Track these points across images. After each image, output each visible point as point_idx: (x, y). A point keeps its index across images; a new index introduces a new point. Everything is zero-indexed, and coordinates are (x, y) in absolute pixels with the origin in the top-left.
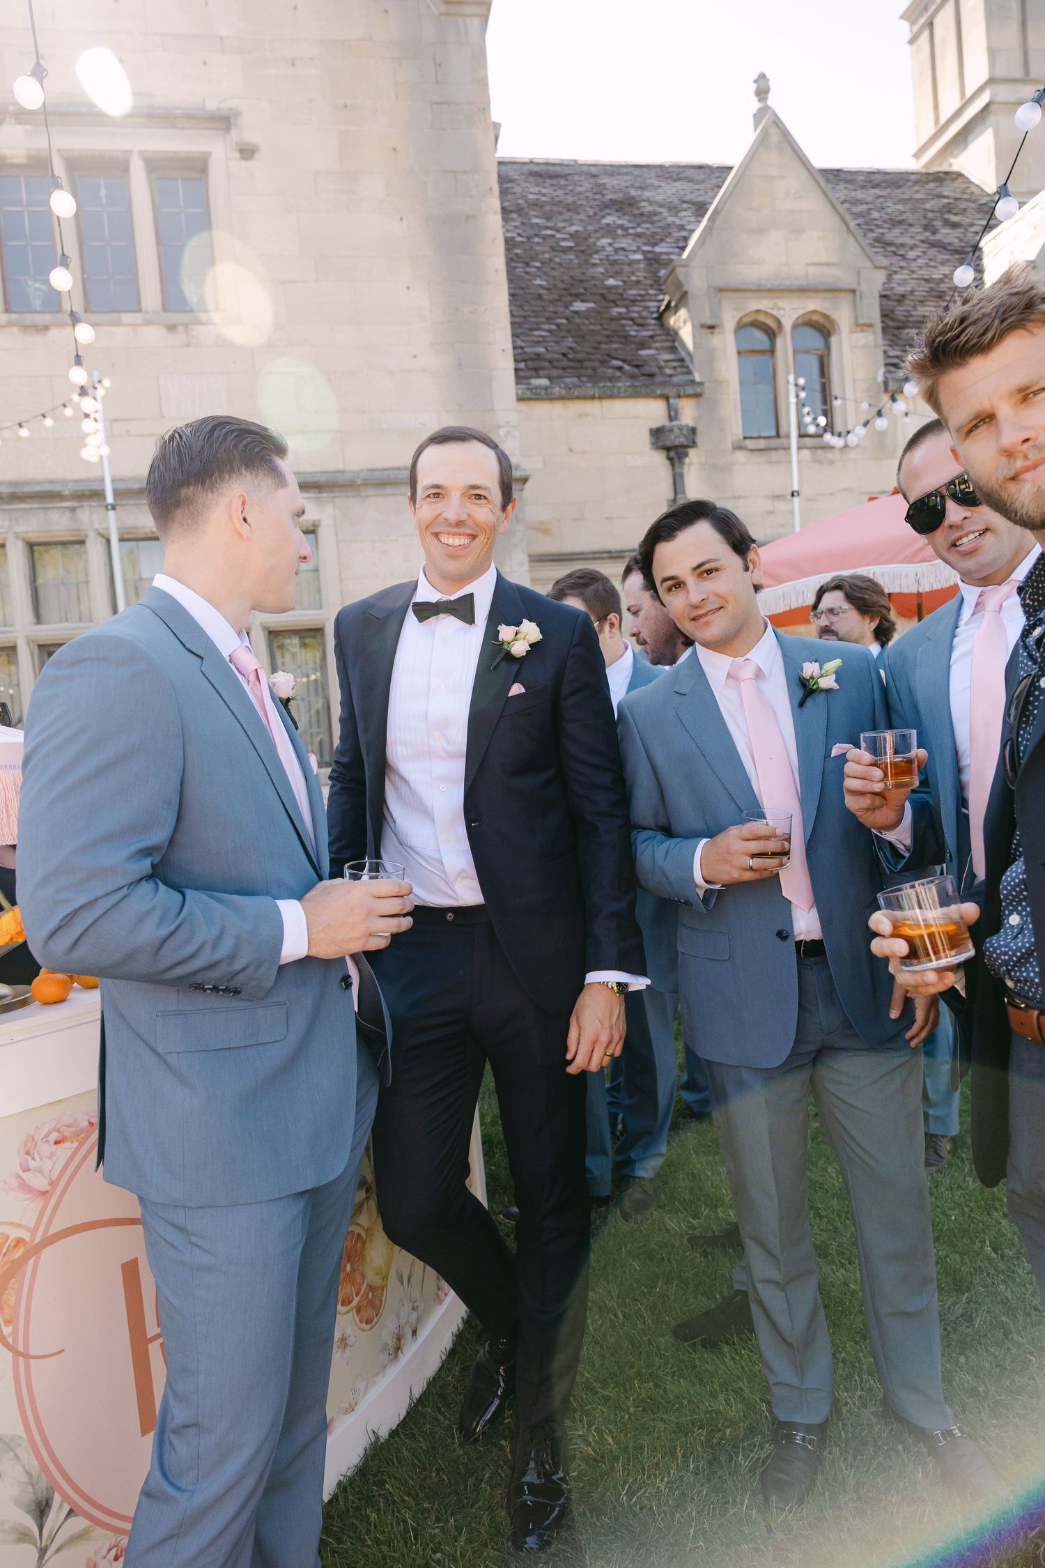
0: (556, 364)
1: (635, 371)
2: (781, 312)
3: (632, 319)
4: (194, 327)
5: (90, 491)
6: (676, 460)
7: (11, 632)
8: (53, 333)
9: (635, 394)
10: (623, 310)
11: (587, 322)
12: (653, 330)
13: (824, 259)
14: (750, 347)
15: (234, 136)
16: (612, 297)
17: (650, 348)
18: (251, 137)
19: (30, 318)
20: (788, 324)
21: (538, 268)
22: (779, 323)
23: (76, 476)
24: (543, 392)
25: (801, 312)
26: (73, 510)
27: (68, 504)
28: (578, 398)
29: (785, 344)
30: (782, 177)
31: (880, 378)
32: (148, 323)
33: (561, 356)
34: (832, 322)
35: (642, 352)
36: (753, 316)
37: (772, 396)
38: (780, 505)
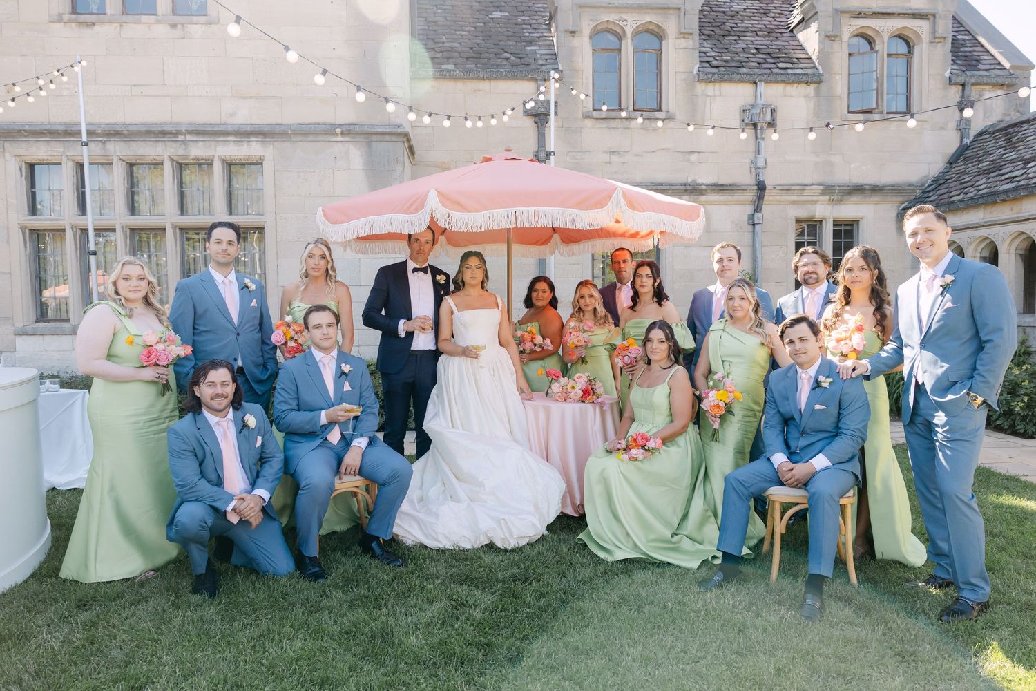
0: (462, 54)
1: (518, 61)
2: (625, 23)
3: (530, 25)
4: (188, 26)
5: (114, 131)
6: (539, 124)
7: (62, 220)
8: (97, 27)
9: (513, 77)
10: (526, 18)
11: (498, 26)
12: (542, 33)
14: (604, 47)
16: (522, 9)
17: (535, 46)
19: (83, 18)
20: (629, 31)
22: (623, 30)
23: (107, 121)
24: (448, 74)
25: (639, 23)
26: (104, 143)
27: (101, 139)
28: (472, 79)
29: (628, 47)
31: (695, 71)
32: (158, 22)
33: (468, 49)
34: (663, 31)
35: (527, 48)
36: (605, 26)
37: (617, 82)
38: (615, 158)
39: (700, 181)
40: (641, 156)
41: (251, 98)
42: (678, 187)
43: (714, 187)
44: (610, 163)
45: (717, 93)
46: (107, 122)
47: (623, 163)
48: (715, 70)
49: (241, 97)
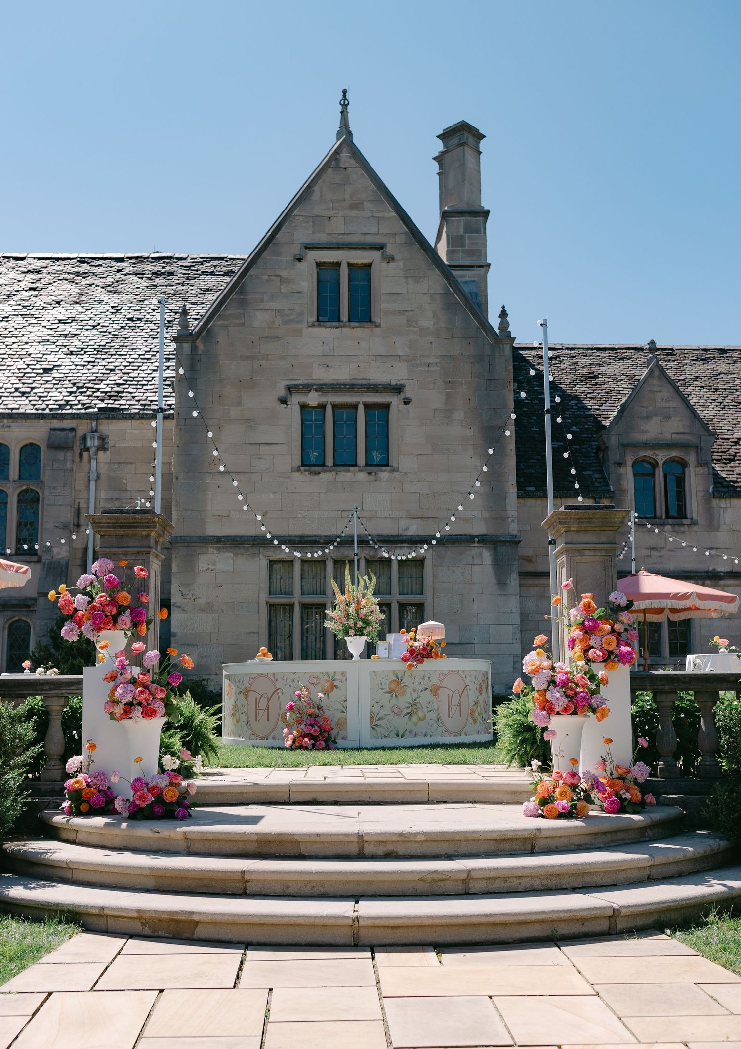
0: (539, 479)
2: (657, 457)
3: (582, 453)
4: (379, 473)
5: (330, 540)
7: (293, 599)
8: (321, 475)
10: (578, 447)
12: (593, 460)
13: (681, 431)
14: (642, 473)
15: (402, 396)
17: (589, 470)
18: (408, 395)
19: (313, 469)
20: (661, 462)
21: (535, 420)
22: (657, 462)
24: (531, 493)
25: (668, 457)
26: (323, 548)
27: (321, 545)
29: (659, 473)
30: (660, 391)
31: (711, 490)
32: (360, 471)
33: (542, 475)
34: (686, 462)
35: (584, 473)
36: (643, 458)
37: (652, 497)
38: (653, 553)
39: (719, 569)
40: (673, 551)
41: (418, 518)
42: (703, 574)
43: (729, 574)
44: (650, 556)
45: (728, 505)
46: (325, 534)
47: (661, 557)
48: (725, 490)
49: (412, 518)
